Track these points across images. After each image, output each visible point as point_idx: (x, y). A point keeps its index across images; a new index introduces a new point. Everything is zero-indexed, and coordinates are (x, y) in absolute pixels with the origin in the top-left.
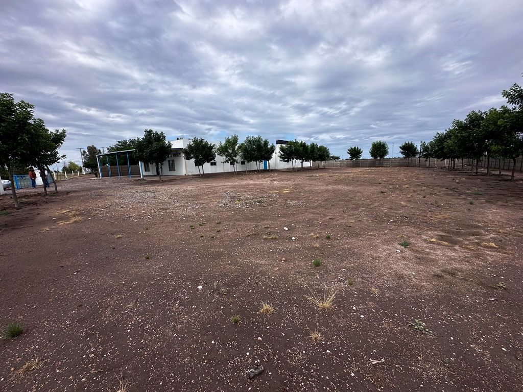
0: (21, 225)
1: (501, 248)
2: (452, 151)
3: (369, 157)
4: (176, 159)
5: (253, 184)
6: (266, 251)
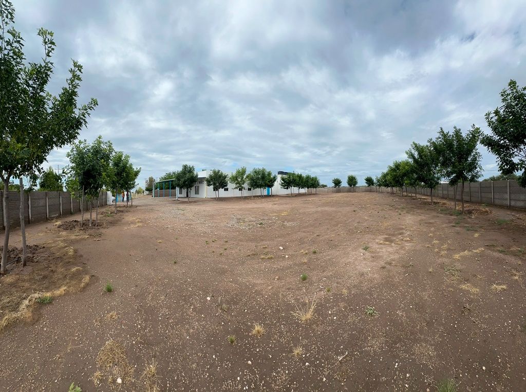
0: (116, 223)
1: (411, 241)
2: (391, 183)
3: (347, 185)
4: (200, 185)
5: (256, 208)
6: (262, 271)
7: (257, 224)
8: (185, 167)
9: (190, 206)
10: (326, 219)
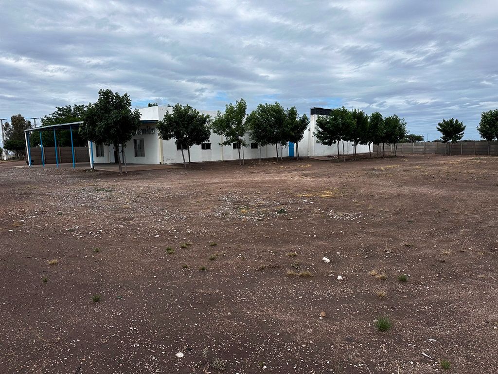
4: (146, 138)
5: (270, 182)
6: (292, 298)
7: (273, 211)
8: (106, 95)
9: (125, 183)
10: (426, 214)
